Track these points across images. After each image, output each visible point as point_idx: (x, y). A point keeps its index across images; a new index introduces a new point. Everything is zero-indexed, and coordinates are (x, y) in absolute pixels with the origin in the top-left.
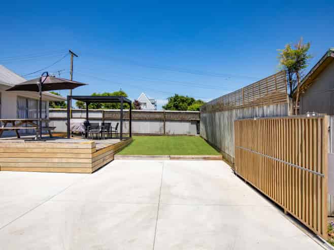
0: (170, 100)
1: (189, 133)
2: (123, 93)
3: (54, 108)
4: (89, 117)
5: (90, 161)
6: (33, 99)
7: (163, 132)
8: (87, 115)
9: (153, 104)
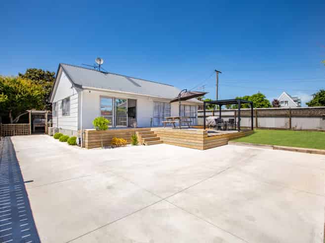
0: (316, 96)
1: (321, 128)
2: (261, 95)
3: (209, 109)
4: (222, 115)
5: (202, 142)
6: (193, 106)
7: (288, 127)
8: (220, 114)
9: (295, 101)
